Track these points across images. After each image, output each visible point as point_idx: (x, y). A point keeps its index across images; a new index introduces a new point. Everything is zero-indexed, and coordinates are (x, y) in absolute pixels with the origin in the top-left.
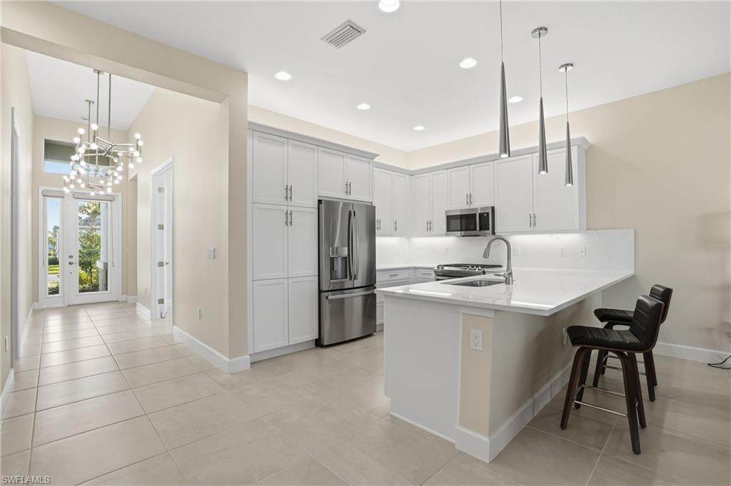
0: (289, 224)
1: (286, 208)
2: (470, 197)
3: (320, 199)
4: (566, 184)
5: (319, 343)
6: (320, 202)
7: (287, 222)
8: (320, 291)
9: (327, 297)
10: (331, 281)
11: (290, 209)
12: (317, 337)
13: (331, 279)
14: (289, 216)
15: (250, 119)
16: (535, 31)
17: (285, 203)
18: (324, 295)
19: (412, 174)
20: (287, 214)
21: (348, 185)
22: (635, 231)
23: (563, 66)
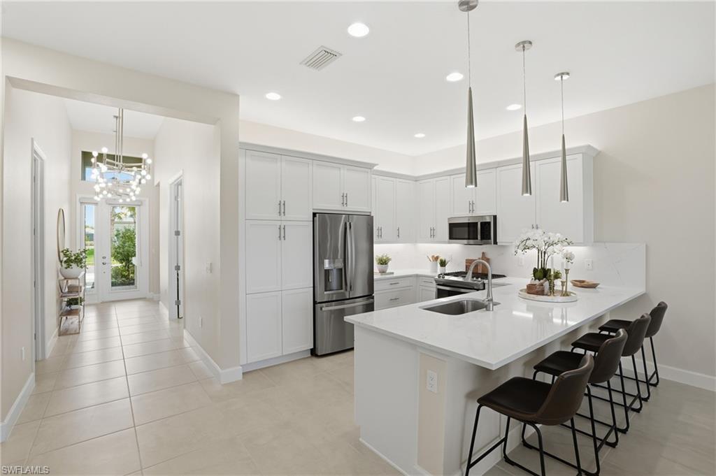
0: (282, 238)
1: (279, 223)
2: (472, 204)
3: (315, 211)
4: (561, 200)
5: (314, 353)
6: (314, 215)
7: (280, 237)
8: (315, 303)
9: (321, 309)
10: (325, 293)
11: (284, 223)
12: (312, 347)
13: (326, 291)
14: (282, 230)
15: (242, 139)
16: (519, 44)
17: (279, 218)
18: (318, 306)
19: (416, 179)
20: (280, 229)
21: (344, 197)
22: (646, 246)
23: (558, 75)
